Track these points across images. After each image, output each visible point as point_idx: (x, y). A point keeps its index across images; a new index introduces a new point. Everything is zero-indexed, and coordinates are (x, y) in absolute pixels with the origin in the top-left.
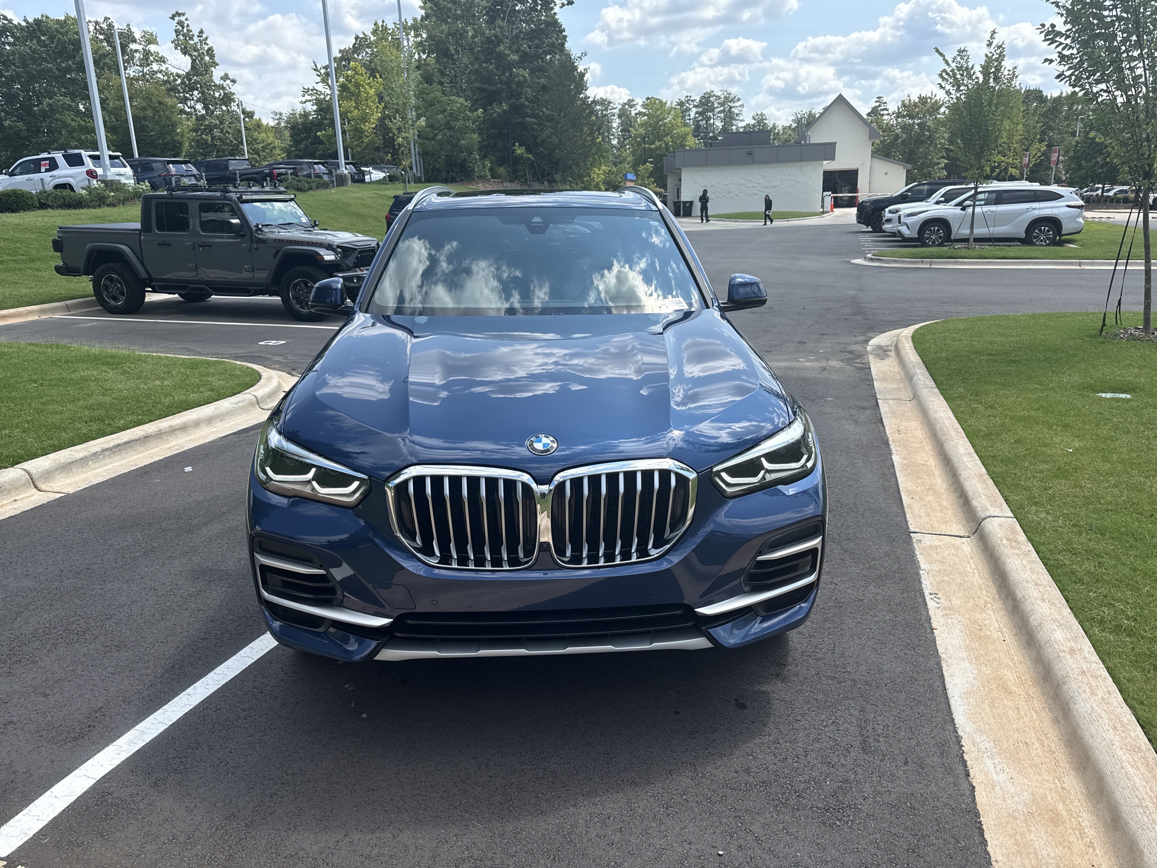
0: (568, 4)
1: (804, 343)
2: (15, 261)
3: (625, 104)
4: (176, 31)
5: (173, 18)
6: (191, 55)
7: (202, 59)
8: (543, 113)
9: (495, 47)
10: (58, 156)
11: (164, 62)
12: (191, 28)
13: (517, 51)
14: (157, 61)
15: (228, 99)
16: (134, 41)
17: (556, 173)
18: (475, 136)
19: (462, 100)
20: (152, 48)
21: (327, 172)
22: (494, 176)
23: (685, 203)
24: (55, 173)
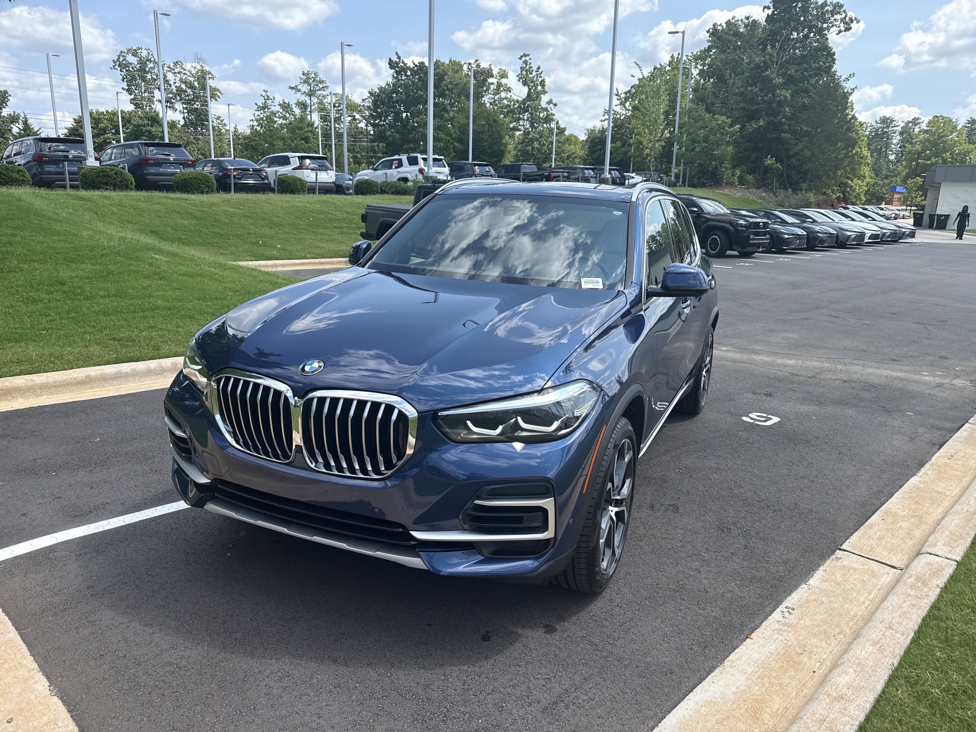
0: (845, 31)
1: (946, 358)
2: (348, 228)
3: (909, 122)
4: (521, 68)
5: (520, 58)
6: (528, 86)
7: (536, 88)
8: (801, 129)
9: (763, 71)
10: (404, 158)
11: (510, 91)
12: (532, 65)
13: (783, 75)
14: (505, 90)
15: (549, 119)
16: (492, 76)
17: (803, 182)
18: (730, 148)
19: (723, 118)
20: (504, 81)
21: (619, 176)
22: (741, 183)
23: (940, 216)
24: (400, 170)
